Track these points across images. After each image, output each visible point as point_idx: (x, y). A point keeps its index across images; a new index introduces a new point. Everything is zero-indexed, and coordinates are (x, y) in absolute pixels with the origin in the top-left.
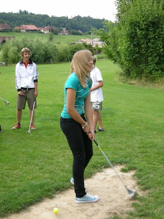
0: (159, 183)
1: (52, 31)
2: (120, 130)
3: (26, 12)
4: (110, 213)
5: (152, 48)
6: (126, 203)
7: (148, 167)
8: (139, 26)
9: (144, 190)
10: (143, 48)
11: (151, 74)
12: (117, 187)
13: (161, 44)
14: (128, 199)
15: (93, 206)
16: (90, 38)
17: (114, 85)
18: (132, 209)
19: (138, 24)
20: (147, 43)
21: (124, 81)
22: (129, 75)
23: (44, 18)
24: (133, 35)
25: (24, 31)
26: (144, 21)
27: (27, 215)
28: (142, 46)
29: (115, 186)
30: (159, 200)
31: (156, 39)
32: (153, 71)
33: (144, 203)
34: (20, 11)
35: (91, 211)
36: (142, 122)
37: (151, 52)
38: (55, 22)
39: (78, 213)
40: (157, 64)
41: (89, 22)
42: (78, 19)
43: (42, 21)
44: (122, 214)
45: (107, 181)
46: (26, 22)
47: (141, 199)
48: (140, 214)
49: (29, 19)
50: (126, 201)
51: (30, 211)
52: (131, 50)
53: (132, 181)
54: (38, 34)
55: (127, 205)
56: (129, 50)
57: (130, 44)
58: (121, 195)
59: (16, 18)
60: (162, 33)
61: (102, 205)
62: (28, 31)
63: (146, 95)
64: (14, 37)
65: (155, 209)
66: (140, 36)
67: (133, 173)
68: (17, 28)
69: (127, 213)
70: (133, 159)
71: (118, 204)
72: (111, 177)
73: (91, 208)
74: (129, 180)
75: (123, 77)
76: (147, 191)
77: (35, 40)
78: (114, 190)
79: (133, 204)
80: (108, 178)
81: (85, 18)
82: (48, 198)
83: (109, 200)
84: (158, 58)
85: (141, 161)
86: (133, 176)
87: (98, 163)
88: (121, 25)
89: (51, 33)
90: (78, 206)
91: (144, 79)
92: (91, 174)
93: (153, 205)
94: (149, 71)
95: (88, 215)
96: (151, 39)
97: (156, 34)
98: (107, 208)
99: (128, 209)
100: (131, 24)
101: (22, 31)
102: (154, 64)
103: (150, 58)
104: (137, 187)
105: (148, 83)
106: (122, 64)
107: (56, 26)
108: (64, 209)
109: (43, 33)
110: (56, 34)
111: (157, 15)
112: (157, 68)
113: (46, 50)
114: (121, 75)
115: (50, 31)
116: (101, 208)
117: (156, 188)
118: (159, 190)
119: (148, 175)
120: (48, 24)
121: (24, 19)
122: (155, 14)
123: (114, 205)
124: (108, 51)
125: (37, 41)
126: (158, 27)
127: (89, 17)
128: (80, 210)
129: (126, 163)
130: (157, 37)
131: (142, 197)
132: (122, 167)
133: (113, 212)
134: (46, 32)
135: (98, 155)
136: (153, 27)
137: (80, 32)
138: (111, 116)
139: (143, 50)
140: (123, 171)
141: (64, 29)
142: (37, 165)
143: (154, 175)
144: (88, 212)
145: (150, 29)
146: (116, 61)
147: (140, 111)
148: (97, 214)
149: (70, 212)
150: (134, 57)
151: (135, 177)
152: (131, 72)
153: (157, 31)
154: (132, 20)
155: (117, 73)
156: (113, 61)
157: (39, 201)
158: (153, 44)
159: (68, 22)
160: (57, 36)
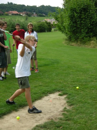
0: (80, 102)
1: (27, 14)
2: (61, 72)
3: (11, 3)
4: (49, 119)
5: (84, 24)
6: (59, 113)
7: (75, 93)
8: (75, 11)
9: (70, 106)
10: (78, 24)
11: (84, 39)
12: (55, 104)
13: (89, 22)
14: (61, 111)
15: (40, 115)
16: (50, 18)
17: (61, 46)
18: (62, 117)
19: (75, 10)
20: (81, 21)
21: (68, 43)
22: (71, 40)
23: (22, 7)
24: (72, 16)
25: (11, 15)
26: (78, 8)
27: (2, 121)
28: (78, 23)
29: (54, 104)
30: (78, 111)
31: (86, 18)
32: (84, 37)
33: (69, 113)
34: (8, 3)
35: (38, 118)
36: (75, 67)
37: (83, 26)
38: (29, 9)
39: (31, 119)
40: (87, 33)
41: (49, 9)
42: (43, 7)
43: (21, 8)
44: (56, 119)
45: (50, 101)
46: (12, 10)
47: (68, 111)
48: (66, 119)
49: (13, 7)
50: (59, 112)
51: (3, 119)
52: (71, 25)
53: (64, 101)
54: (19, 16)
55: (60, 114)
56: (70, 25)
57: (71, 22)
58: (57, 109)
59: (6, 7)
60: (90, 15)
61: (45, 114)
62: (13, 14)
63: (80, 51)
64: (4, 18)
65: (75, 116)
66: (76, 17)
67: (65, 96)
68: (6, 13)
69: (59, 119)
70: (67, 88)
71: (54, 114)
72: (53, 99)
73: (39, 116)
74: (63, 100)
75: (67, 41)
76: (72, 106)
77: (17, 20)
78: (53, 106)
79: (63, 113)
80: (51, 99)
81: (47, 6)
82: (14, 111)
83: (49, 111)
84: (87, 30)
85: (71, 89)
86: (65, 98)
87: (46, 91)
88: (65, 11)
89: (27, 16)
90: (31, 116)
91: (79, 42)
92: (41, 97)
93: (74, 114)
94: (82, 38)
95: (36, 121)
96: (83, 18)
97: (86, 16)
98: (48, 116)
99: (60, 116)
100: (71, 10)
101: (9, 15)
102: (85, 33)
103: (82, 30)
104: (66, 104)
105: (82, 45)
106: (67, 33)
107: (29, 11)
108: (23, 117)
109: (22, 16)
110: (30, 16)
111: (86, 4)
112: (87, 36)
113: (23, 26)
114: (66, 40)
115: (26, 14)
116: (44, 116)
117: (77, 105)
118: (79, 105)
119: (74, 97)
120: (25, 10)
121: (10, 7)
122: (85, 3)
123: (52, 114)
124: (59, 26)
125: (18, 21)
126: (87, 11)
127: (49, 6)
128: (32, 118)
129: (62, 90)
130: (86, 17)
131: (68, 110)
132: (60, 93)
133: (51, 118)
134: (23, 15)
135: (46, 86)
136: (84, 11)
137: (44, 15)
138: (57, 64)
139: (79, 25)
140: (60, 95)
141: (35, 13)
142: (10, 93)
143: (77, 97)
144: (37, 119)
145: (82, 13)
146: (63, 32)
147: (74, 61)
148: (42, 119)
149: (27, 119)
150: (73, 29)
151: (66, 98)
152: (72, 38)
153: (87, 14)
154: (72, 7)
155: (64, 39)
156: (62, 32)
157: (9, 113)
158: (84, 21)
159: (37, 9)
160: (30, 17)
